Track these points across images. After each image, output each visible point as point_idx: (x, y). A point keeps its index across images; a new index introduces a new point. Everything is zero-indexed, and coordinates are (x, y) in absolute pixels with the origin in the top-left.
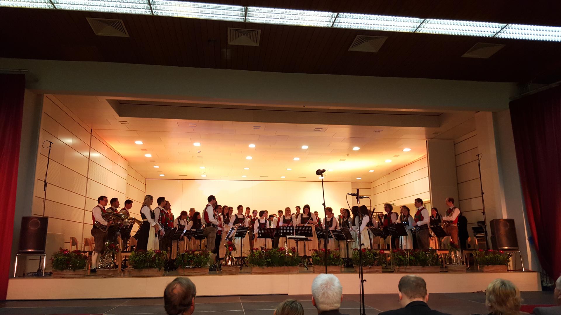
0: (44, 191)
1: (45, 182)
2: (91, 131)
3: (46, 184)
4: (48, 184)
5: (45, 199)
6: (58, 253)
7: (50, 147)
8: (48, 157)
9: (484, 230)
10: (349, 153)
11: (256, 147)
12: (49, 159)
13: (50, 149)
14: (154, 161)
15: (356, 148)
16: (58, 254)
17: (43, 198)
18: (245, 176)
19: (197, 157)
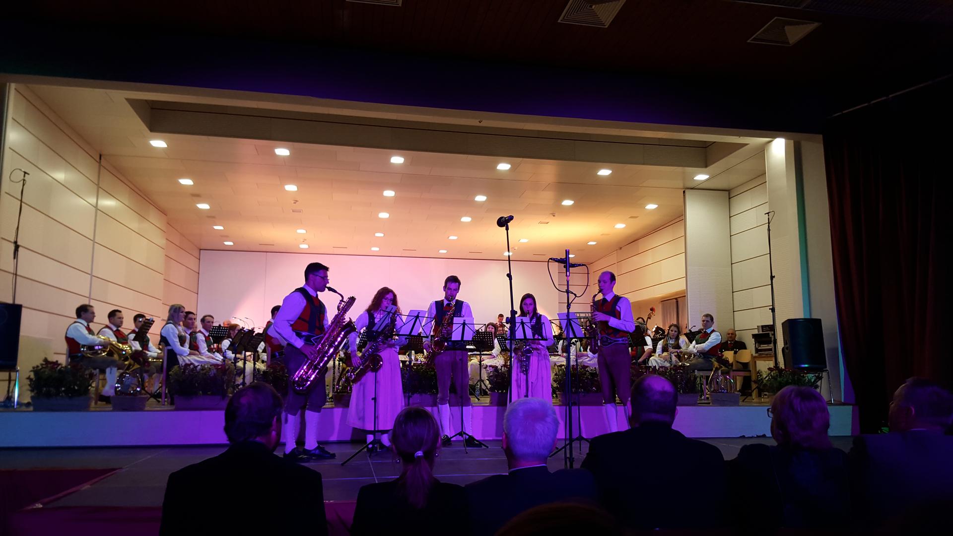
0: (14, 258)
1: (16, 243)
2: (100, 159)
3: (17, 247)
4: (20, 249)
5: (16, 274)
6: (40, 367)
7: (24, 180)
8: (20, 199)
9: (773, 339)
10: (556, 211)
11: (395, 197)
12: (23, 204)
13: (24, 185)
14: (214, 217)
15: (568, 203)
16: (41, 369)
17: (12, 272)
18: (376, 249)
19: (291, 211)
